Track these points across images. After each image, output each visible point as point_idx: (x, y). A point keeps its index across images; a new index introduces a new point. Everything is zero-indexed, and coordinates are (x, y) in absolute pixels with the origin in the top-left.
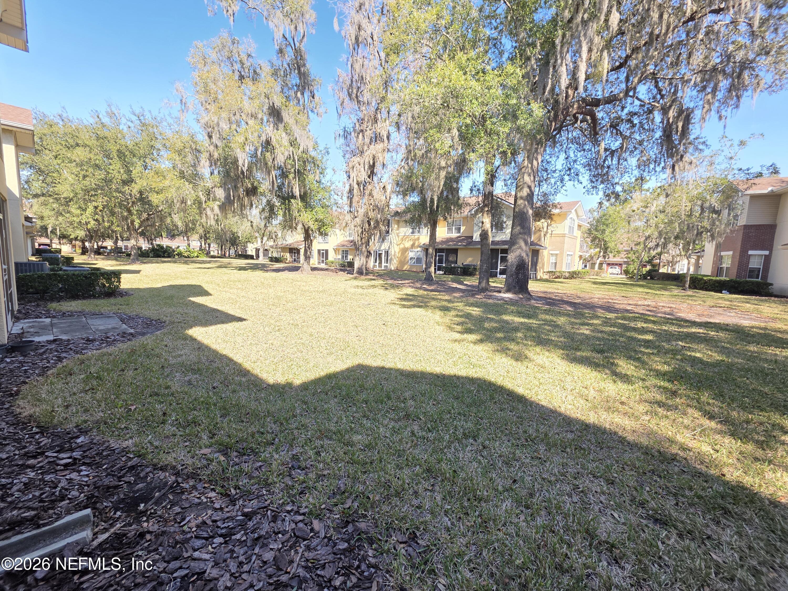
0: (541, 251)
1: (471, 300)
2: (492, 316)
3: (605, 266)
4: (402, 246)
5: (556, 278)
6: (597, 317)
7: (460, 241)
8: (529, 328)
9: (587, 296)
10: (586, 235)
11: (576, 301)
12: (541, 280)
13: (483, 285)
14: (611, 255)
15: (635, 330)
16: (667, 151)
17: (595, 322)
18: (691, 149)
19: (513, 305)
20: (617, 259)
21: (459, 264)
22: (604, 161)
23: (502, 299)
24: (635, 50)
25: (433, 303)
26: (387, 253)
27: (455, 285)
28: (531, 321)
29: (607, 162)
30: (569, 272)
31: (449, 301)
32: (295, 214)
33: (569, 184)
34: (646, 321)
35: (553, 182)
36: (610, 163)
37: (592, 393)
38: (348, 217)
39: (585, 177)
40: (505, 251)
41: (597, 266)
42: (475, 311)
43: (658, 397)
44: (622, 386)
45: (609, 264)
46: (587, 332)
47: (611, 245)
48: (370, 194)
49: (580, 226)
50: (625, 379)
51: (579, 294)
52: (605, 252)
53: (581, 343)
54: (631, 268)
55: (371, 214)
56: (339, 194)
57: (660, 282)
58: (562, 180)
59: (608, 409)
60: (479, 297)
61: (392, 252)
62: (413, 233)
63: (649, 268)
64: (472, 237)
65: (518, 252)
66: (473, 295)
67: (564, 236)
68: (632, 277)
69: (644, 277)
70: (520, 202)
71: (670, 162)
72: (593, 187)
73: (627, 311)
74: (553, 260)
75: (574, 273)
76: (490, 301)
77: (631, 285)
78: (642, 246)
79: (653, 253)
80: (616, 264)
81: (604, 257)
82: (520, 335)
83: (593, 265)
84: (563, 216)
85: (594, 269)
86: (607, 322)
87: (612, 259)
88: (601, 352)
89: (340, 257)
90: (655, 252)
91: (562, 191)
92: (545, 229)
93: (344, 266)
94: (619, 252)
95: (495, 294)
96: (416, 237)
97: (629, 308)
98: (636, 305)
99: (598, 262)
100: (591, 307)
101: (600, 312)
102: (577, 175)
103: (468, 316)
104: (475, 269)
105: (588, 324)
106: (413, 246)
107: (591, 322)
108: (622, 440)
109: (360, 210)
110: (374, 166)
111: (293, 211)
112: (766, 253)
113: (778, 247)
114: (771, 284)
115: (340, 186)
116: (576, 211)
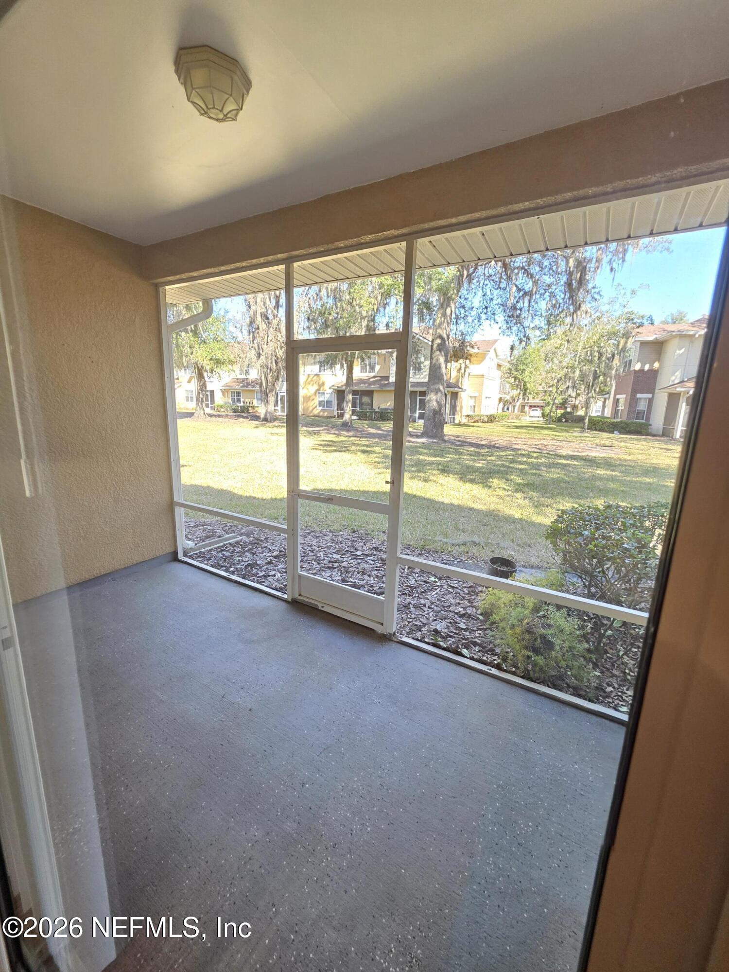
0: (459, 393)
3: (527, 408)
5: (474, 422)
7: (375, 382)
10: (505, 375)
12: (459, 424)
14: (530, 397)
15: (516, 462)
18: (589, 298)
19: (425, 447)
20: (537, 401)
21: (376, 408)
25: (354, 448)
27: (372, 431)
30: (487, 416)
31: (367, 446)
33: (486, 323)
34: (528, 456)
35: (470, 320)
36: (522, 306)
38: (251, 355)
39: (500, 317)
40: (423, 393)
41: (518, 409)
45: (531, 407)
47: (530, 386)
49: (499, 366)
52: (524, 394)
56: (238, 326)
57: (570, 424)
58: (479, 318)
63: (562, 410)
64: (388, 377)
67: (482, 377)
68: (548, 420)
69: (559, 420)
72: (508, 328)
74: (472, 402)
75: (494, 416)
77: (547, 428)
78: (555, 388)
80: (538, 406)
81: (524, 398)
84: (482, 357)
85: (514, 412)
87: (532, 401)
89: (230, 399)
91: (479, 331)
92: (463, 370)
93: (237, 411)
94: (536, 393)
99: (519, 404)
102: (493, 314)
109: (265, 347)
110: (280, 296)
111: (183, 347)
112: (650, 396)
113: (657, 391)
114: (651, 425)
115: (239, 317)
116: (495, 350)
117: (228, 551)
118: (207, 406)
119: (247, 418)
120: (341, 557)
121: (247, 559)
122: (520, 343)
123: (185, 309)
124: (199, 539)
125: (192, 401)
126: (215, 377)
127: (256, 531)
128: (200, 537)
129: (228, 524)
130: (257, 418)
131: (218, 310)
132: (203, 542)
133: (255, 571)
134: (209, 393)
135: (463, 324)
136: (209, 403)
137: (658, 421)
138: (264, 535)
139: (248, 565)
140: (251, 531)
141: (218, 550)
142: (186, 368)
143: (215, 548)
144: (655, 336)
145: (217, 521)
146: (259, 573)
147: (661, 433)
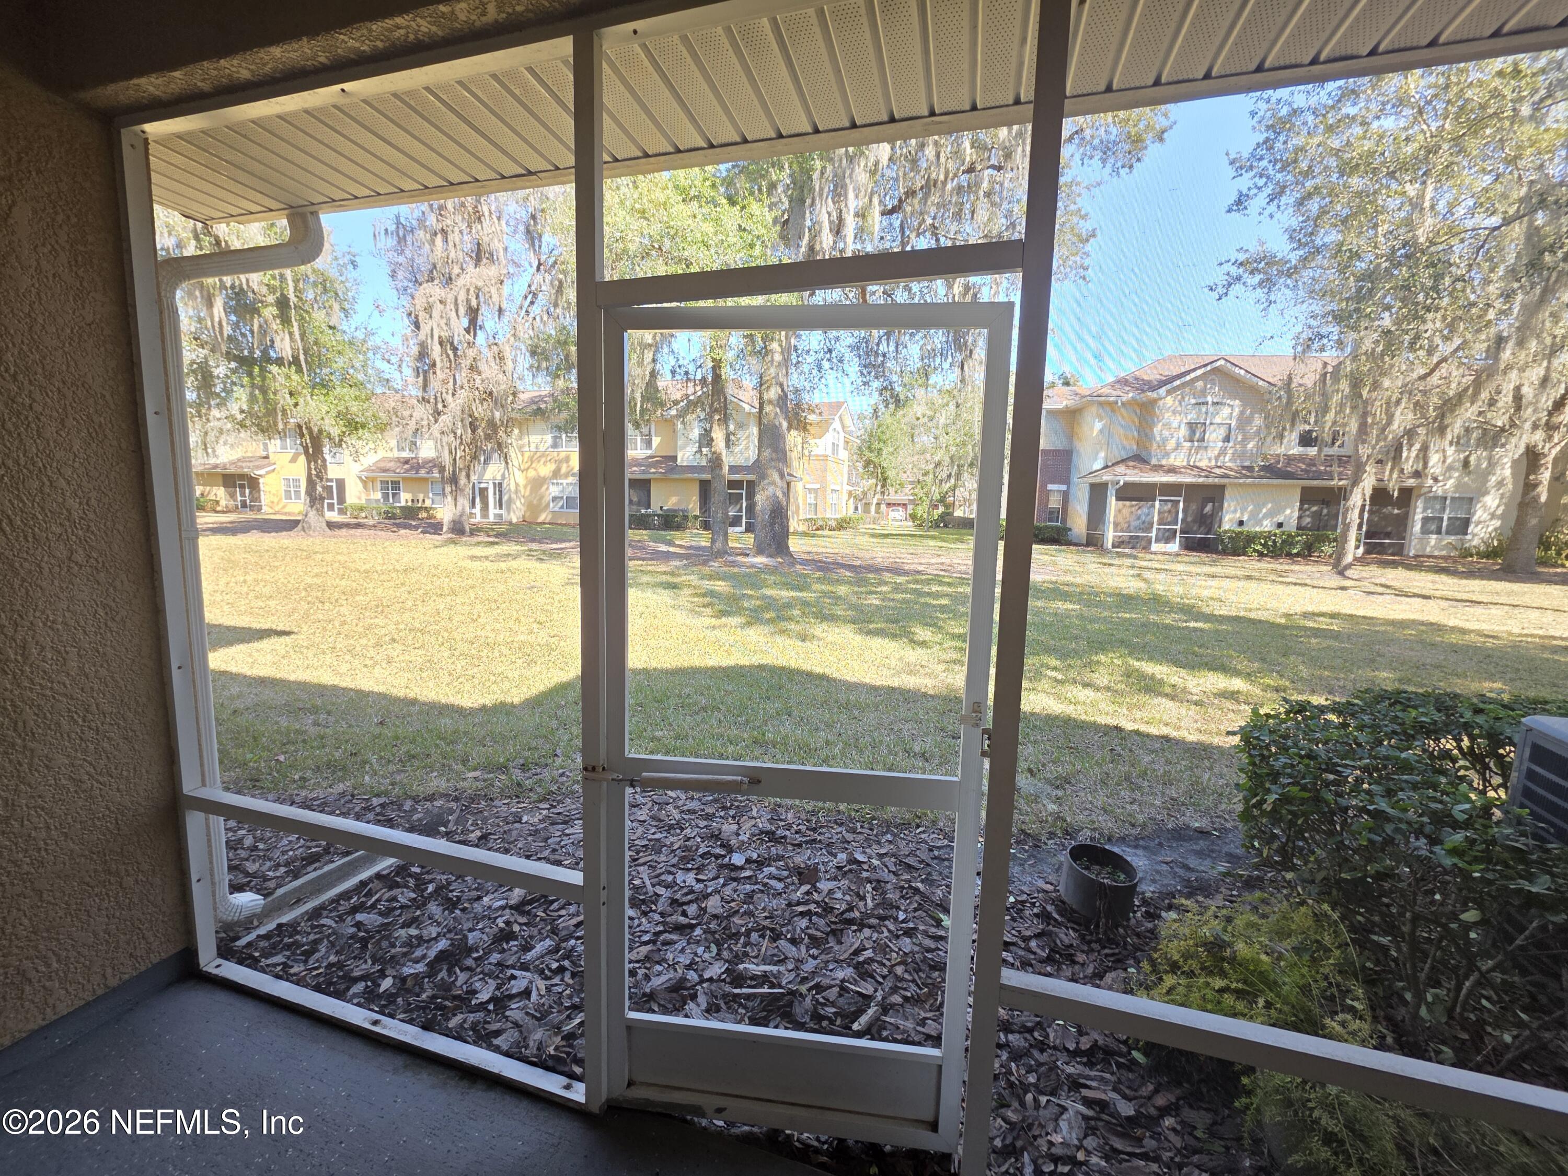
0: (793, 484)
1: (706, 570)
2: (749, 592)
3: (883, 507)
4: (532, 473)
5: (818, 529)
6: (886, 583)
7: (655, 465)
8: (806, 604)
9: (867, 555)
10: (855, 457)
11: (855, 563)
12: (800, 533)
13: (718, 545)
14: (892, 490)
15: (929, 594)
16: (955, 341)
17: (884, 589)
19: (772, 573)
20: (901, 497)
21: (655, 507)
22: (878, 345)
23: (753, 566)
24: (911, 193)
25: (645, 579)
26: (499, 486)
27: (663, 548)
28: (804, 594)
29: (881, 347)
30: (836, 519)
32: (284, 399)
33: (831, 376)
34: (941, 583)
35: (806, 370)
37: (893, 663)
38: (422, 413)
39: (853, 367)
40: (736, 485)
41: (873, 508)
42: (721, 586)
43: (954, 656)
44: (920, 651)
45: (889, 505)
46: (877, 602)
47: (891, 474)
48: (473, 368)
49: (847, 442)
50: (923, 644)
51: (857, 553)
52: (883, 486)
53: (873, 615)
54: (921, 511)
55: (480, 410)
56: (394, 359)
57: (955, 531)
58: (820, 368)
59: (911, 673)
60: (716, 564)
61: (510, 485)
62: (555, 445)
63: (941, 509)
64: (674, 458)
65: (771, 490)
66: (705, 563)
67: (825, 458)
68: (920, 525)
69: (936, 524)
70: (768, 408)
71: (959, 357)
72: (865, 384)
73: (918, 572)
74: (811, 499)
75: (844, 520)
76: (736, 570)
77: (921, 536)
78: (931, 476)
79: (946, 487)
81: (883, 493)
82: (796, 612)
83: (868, 505)
84: (824, 426)
85: (869, 513)
86: (897, 588)
87: (893, 497)
88: (896, 621)
89: (378, 495)
90: (948, 485)
91: (822, 386)
92: (800, 448)
93: (394, 517)
94: (901, 485)
95: (739, 558)
96: (563, 455)
97: (920, 568)
98: (929, 564)
99: (875, 501)
100: (876, 570)
101: (887, 576)
102: (841, 361)
103: (711, 593)
104: (686, 518)
105: (876, 593)
106: (556, 473)
107: (878, 590)
108: (925, 695)
109: (449, 398)
110: (478, 309)
111: (275, 394)
112: (1064, 488)
113: (1075, 480)
114: (1070, 530)
115: (396, 342)
116: (840, 417)
117: (373, 906)
118: (331, 507)
119: (416, 528)
120: (698, 881)
121: (433, 931)
122: (886, 407)
123: (278, 321)
124: (283, 870)
125: (298, 496)
126: (347, 452)
127: (451, 811)
128: (287, 864)
129: (375, 801)
130: (435, 528)
131: (353, 329)
132: (296, 877)
133: (462, 977)
134: (334, 484)
135: (795, 375)
136: (335, 501)
137: (1078, 522)
138: (475, 824)
139: (442, 956)
140: (440, 815)
141: (345, 906)
142: (283, 435)
143: (332, 901)
144: (1065, 403)
145: (343, 794)
146: (478, 985)
147: (1084, 542)
